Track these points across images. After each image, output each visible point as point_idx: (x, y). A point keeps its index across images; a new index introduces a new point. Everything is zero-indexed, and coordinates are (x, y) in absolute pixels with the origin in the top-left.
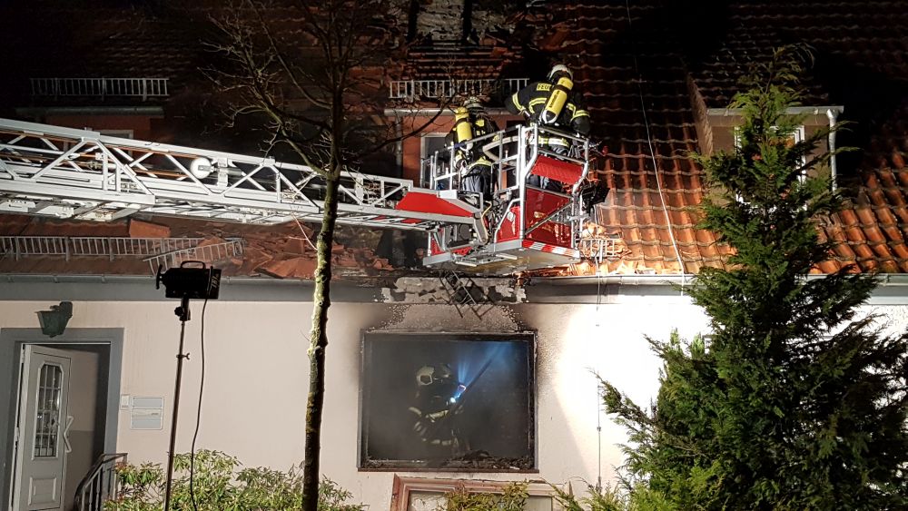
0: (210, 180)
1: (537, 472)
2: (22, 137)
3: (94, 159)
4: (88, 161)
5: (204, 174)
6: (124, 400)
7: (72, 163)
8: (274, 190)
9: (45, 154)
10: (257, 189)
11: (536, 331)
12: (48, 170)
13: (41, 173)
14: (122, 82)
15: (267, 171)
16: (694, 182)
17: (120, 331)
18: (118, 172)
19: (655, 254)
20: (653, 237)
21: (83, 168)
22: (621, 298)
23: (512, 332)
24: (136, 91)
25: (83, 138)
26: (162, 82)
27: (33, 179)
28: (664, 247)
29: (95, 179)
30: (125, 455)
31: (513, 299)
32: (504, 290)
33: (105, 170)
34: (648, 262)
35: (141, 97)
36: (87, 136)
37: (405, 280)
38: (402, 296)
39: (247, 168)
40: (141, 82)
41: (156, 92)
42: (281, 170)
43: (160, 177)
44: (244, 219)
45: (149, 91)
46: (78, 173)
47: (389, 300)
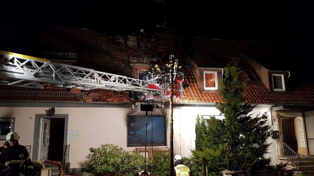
0: (114, 81)
1: (167, 145)
2: (78, 70)
3: (93, 76)
4: (92, 77)
5: (113, 80)
6: (69, 132)
7: (88, 77)
8: (126, 84)
9: (83, 75)
10: (122, 83)
11: (166, 114)
12: (85, 78)
13: (83, 79)
14: (65, 54)
15: (125, 79)
16: (195, 82)
17: (68, 115)
18: (98, 79)
19: (191, 98)
20: (189, 94)
21: (91, 78)
22: (184, 107)
23: (161, 115)
24: (68, 56)
25: (91, 71)
26: (75, 54)
27: (81, 81)
28: (192, 96)
29: (93, 81)
30: (69, 145)
31: (162, 107)
32: (159, 105)
33: (96, 79)
34: (190, 99)
35: (70, 58)
36: (92, 71)
37: (138, 103)
38: (137, 107)
39: (121, 78)
40: (70, 54)
41: (73, 57)
42: (128, 79)
43: (105, 80)
44: (117, 90)
45: (71, 56)
46: (89, 79)
47: (134, 107)
